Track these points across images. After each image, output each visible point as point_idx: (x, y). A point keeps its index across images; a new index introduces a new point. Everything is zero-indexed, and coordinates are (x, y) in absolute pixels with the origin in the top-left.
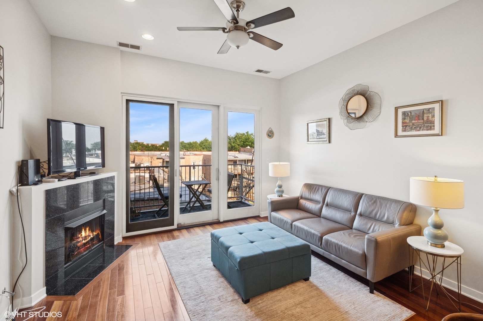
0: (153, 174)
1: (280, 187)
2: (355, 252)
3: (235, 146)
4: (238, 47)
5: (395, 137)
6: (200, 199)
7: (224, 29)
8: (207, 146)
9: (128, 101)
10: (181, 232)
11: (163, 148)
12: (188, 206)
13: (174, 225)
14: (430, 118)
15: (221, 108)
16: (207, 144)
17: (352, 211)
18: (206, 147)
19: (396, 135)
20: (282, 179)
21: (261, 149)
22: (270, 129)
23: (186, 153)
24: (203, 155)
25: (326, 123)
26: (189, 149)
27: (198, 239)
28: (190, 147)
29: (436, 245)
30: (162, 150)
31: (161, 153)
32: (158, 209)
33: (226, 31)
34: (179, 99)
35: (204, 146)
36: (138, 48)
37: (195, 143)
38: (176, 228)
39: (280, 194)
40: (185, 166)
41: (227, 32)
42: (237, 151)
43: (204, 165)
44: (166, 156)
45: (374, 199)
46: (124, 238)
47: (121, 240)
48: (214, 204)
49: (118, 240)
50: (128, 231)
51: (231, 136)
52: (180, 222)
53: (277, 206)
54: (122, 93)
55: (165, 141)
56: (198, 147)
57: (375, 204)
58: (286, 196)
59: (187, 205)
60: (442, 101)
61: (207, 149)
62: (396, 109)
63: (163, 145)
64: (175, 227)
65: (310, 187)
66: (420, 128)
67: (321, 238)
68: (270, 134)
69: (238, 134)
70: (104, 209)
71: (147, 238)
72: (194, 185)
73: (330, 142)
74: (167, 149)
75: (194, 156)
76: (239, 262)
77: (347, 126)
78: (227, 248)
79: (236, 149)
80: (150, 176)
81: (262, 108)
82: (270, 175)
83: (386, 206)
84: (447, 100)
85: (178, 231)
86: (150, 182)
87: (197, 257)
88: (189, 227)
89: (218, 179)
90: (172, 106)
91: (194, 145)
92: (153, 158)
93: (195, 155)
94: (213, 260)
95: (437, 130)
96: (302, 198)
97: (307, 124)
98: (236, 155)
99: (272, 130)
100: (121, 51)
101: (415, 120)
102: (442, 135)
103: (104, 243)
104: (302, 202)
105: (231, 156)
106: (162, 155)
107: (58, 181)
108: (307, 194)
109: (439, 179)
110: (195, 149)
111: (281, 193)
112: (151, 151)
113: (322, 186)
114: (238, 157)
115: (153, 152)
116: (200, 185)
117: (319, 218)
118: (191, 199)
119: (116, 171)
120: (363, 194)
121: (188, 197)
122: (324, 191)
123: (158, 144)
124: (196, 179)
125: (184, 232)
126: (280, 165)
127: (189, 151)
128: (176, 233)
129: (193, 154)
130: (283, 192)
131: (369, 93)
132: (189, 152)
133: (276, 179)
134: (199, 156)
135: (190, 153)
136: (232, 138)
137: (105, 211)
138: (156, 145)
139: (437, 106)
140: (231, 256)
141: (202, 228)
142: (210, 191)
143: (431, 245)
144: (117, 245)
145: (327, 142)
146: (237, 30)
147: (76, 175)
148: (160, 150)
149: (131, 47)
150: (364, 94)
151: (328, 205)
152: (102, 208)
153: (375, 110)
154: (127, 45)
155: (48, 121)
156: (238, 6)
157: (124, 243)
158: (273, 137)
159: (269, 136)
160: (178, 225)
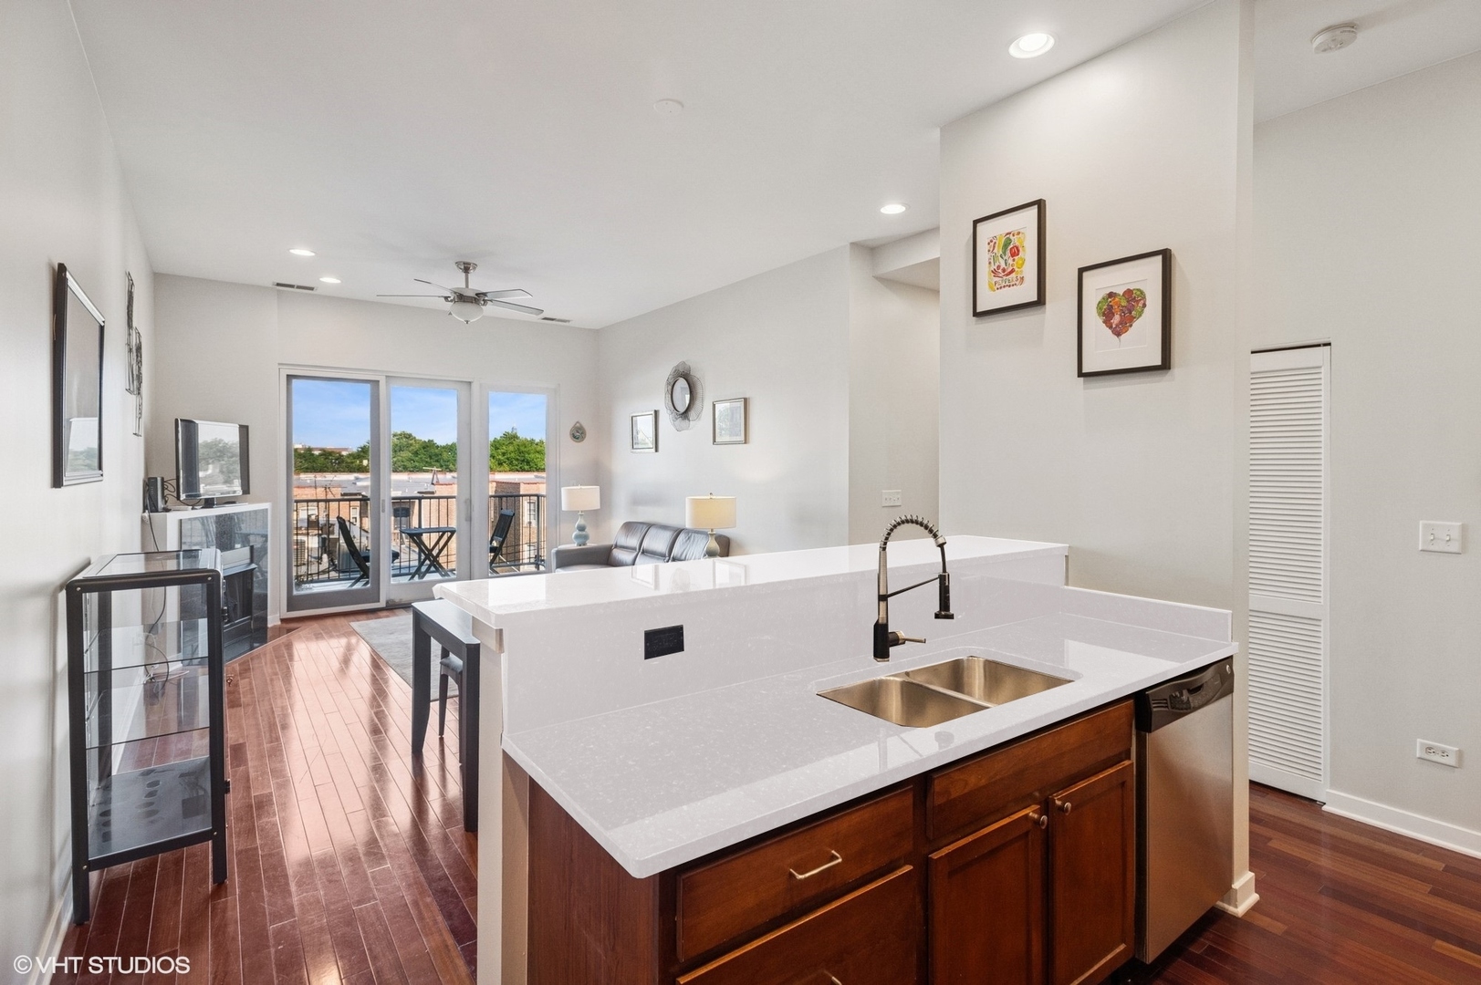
1: (582, 528)
4: (467, 322)
5: (714, 444)
7: (446, 298)
8: (513, 455)
9: (290, 377)
10: (393, 611)
11: (366, 463)
13: (379, 602)
15: (475, 386)
17: (667, 555)
19: (714, 441)
20: (586, 514)
21: (558, 464)
22: (579, 425)
23: (440, 476)
25: (652, 419)
31: (357, 479)
33: (449, 300)
34: (388, 372)
36: (312, 289)
38: (385, 605)
39: (581, 541)
41: (451, 301)
45: (690, 535)
46: (283, 620)
47: (279, 623)
48: (461, 569)
49: (273, 620)
50: (290, 609)
52: (392, 597)
53: (565, 560)
54: (279, 364)
57: (688, 541)
58: (590, 544)
60: (746, 400)
63: (361, 451)
64: (382, 604)
65: (629, 527)
68: (578, 434)
70: (252, 559)
71: (329, 622)
73: (657, 451)
77: (674, 425)
81: (559, 384)
82: (563, 510)
83: (697, 541)
84: (749, 398)
89: (470, 519)
90: (375, 384)
92: (332, 489)
95: (742, 437)
96: (616, 546)
99: (582, 426)
102: (746, 443)
103: (251, 619)
104: (616, 553)
106: (359, 484)
107: (192, 509)
108: (623, 541)
109: (713, 497)
111: (583, 538)
112: (322, 470)
113: (643, 523)
115: (329, 477)
119: (270, 502)
120: (681, 529)
122: (644, 530)
123: (345, 449)
125: (400, 611)
126: (580, 490)
128: (382, 615)
130: (586, 537)
131: (690, 376)
133: (574, 515)
137: (253, 566)
138: (339, 453)
139: (742, 404)
144: (272, 628)
145: (653, 450)
146: (464, 301)
147: (209, 503)
148: (351, 470)
149: (299, 287)
150: (686, 376)
151: (643, 552)
152: (248, 561)
153: (698, 403)
154: (292, 286)
155: (177, 420)
156: (467, 268)
157: (285, 625)
158: (583, 438)
159: (575, 437)
160: (387, 602)
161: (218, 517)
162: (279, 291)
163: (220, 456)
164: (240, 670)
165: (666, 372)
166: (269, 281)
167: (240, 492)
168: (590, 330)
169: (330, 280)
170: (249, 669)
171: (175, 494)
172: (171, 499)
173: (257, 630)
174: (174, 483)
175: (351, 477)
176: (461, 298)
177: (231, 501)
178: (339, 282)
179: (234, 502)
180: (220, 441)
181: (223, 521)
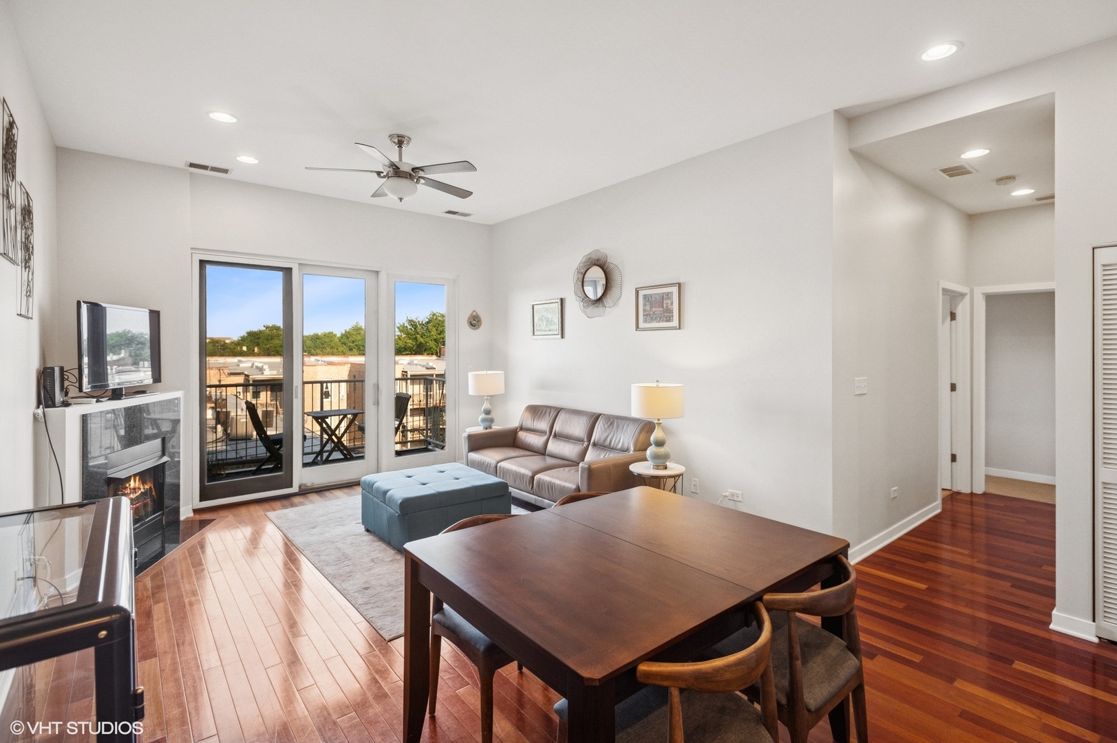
0: (224, 410)
1: (488, 412)
2: (568, 488)
3: (426, 342)
4: (401, 199)
5: (636, 330)
6: (343, 445)
7: (379, 173)
8: (357, 343)
9: (203, 263)
10: (307, 498)
11: (245, 348)
12: (319, 458)
13: (292, 487)
14: (670, 306)
15: (382, 276)
16: (359, 337)
17: (585, 440)
18: (356, 345)
19: (637, 327)
20: (492, 398)
21: (457, 349)
22: (474, 313)
24: (349, 365)
25: (557, 306)
26: (313, 351)
27: (340, 503)
28: (316, 346)
29: (657, 467)
30: (242, 354)
31: (240, 361)
32: (255, 468)
33: (382, 175)
34: (302, 259)
35: (353, 342)
36: (225, 171)
37: (330, 335)
38: (298, 491)
39: (487, 424)
40: (312, 383)
41: (384, 177)
42: (432, 354)
43: (352, 379)
44: (252, 367)
45: (611, 421)
46: (195, 511)
47: (191, 514)
48: (369, 451)
49: (185, 513)
50: (203, 497)
51: (419, 319)
52: (304, 482)
53: (477, 443)
54: (191, 248)
55: (249, 331)
56: (338, 346)
57: (611, 427)
58: (496, 427)
59: (317, 457)
60: (679, 285)
61: (359, 349)
62: (637, 292)
63: (243, 341)
64: (295, 489)
65: (535, 411)
66: (660, 318)
67: (532, 478)
68: (475, 322)
69: (434, 315)
70: (163, 454)
72: (331, 416)
73: (562, 337)
74: (254, 350)
75: (327, 367)
76: (401, 503)
77: (584, 312)
78: (386, 492)
79: (431, 349)
80: (218, 413)
81: (458, 275)
82: (470, 394)
83: (623, 427)
84: (684, 283)
85: (302, 496)
86: (216, 428)
87: (337, 524)
88: (321, 490)
89: (377, 403)
90: (288, 272)
91: (327, 340)
93: (330, 364)
94: (364, 522)
95: (675, 323)
96: (522, 428)
97: (531, 307)
98: (431, 364)
99: (477, 315)
100: (190, 173)
101: (655, 307)
102: (680, 328)
103: (163, 514)
104: (522, 435)
105: (420, 365)
106: (242, 365)
107: (97, 402)
108: (529, 423)
109: (661, 385)
110: (328, 350)
111: (489, 422)
113: (550, 407)
114: (435, 368)
115: (219, 360)
116: (345, 416)
117: (543, 456)
118: (323, 446)
119: (182, 390)
120: (599, 415)
121: (317, 442)
122: (553, 414)
123: (229, 339)
124: (335, 407)
125: (314, 497)
126: (487, 374)
127: (312, 355)
128: (296, 500)
129: (324, 362)
130: (492, 421)
131: (607, 264)
132: (313, 359)
133: (480, 399)
134: (339, 367)
135: (316, 360)
136: (420, 325)
137: (165, 459)
138: (224, 341)
139: (675, 290)
140: (391, 500)
141: (346, 490)
142: (362, 429)
143: (654, 468)
144: (184, 521)
145: (559, 336)
146: (398, 177)
147: (117, 394)
148: (235, 354)
149: (214, 169)
150: (602, 264)
151: (555, 436)
152: (160, 453)
153: (614, 292)
154: (205, 167)
155: (79, 303)
156: (400, 141)
157: (198, 517)
158: (479, 326)
159: (472, 325)
160: (300, 487)
161: (127, 410)
162: (191, 174)
163: (129, 344)
164: (153, 588)
165: (576, 260)
166: (181, 163)
167: (150, 381)
168: (484, 225)
169: (247, 159)
170: (163, 585)
171: (77, 385)
172: (73, 391)
173: (169, 524)
174: (76, 372)
175: (235, 360)
176: (396, 172)
177: (140, 391)
178: (257, 162)
179: (144, 392)
180: (129, 332)
181: (131, 412)
